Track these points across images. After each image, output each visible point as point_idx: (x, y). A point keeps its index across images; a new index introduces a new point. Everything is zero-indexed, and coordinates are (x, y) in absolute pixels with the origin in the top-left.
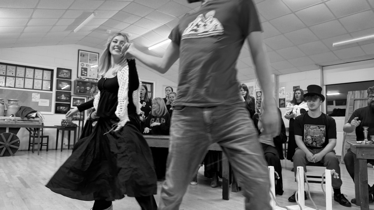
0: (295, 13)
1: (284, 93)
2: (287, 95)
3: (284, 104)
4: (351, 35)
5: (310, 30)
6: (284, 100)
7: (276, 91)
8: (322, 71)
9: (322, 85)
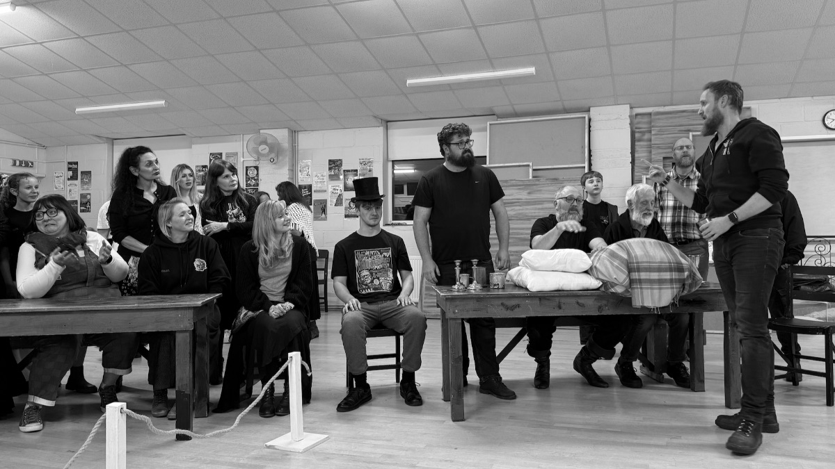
0: (337, 7)
1: (310, 173)
2: (316, 178)
3: (309, 197)
4: (438, 69)
5: (366, 47)
6: (310, 187)
7: (291, 168)
8: (386, 130)
9: (386, 160)
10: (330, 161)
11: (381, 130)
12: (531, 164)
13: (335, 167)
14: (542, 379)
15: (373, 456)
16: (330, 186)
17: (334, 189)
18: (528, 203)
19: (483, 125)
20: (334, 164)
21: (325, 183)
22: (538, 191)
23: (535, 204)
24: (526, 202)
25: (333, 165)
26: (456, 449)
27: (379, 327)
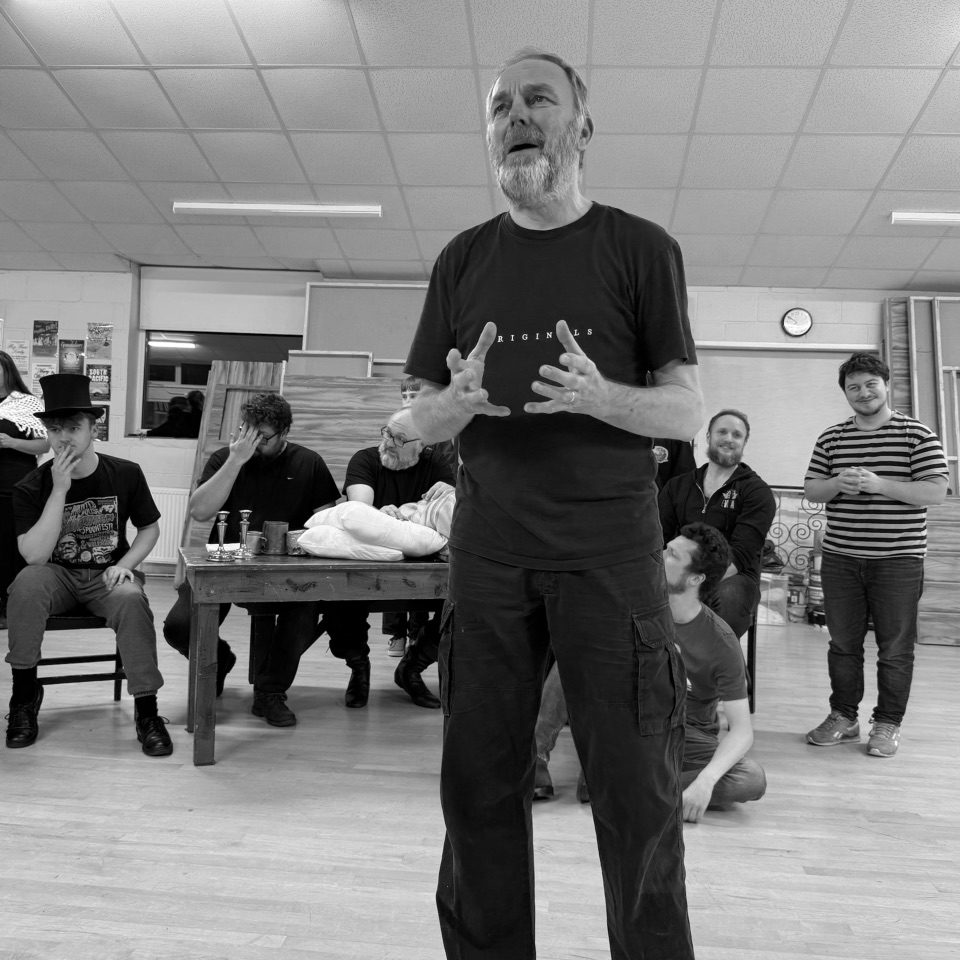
4: (226, 189)
8: (137, 279)
9: (135, 328)
10: (36, 323)
11: (128, 279)
12: (371, 355)
13: (46, 332)
14: (358, 694)
15: (49, 825)
16: (34, 365)
17: (42, 371)
18: (362, 415)
19: (297, 287)
20: (44, 329)
21: (27, 360)
22: (378, 397)
23: (372, 418)
24: (359, 413)
25: (41, 330)
26: (191, 810)
27: (78, 612)
